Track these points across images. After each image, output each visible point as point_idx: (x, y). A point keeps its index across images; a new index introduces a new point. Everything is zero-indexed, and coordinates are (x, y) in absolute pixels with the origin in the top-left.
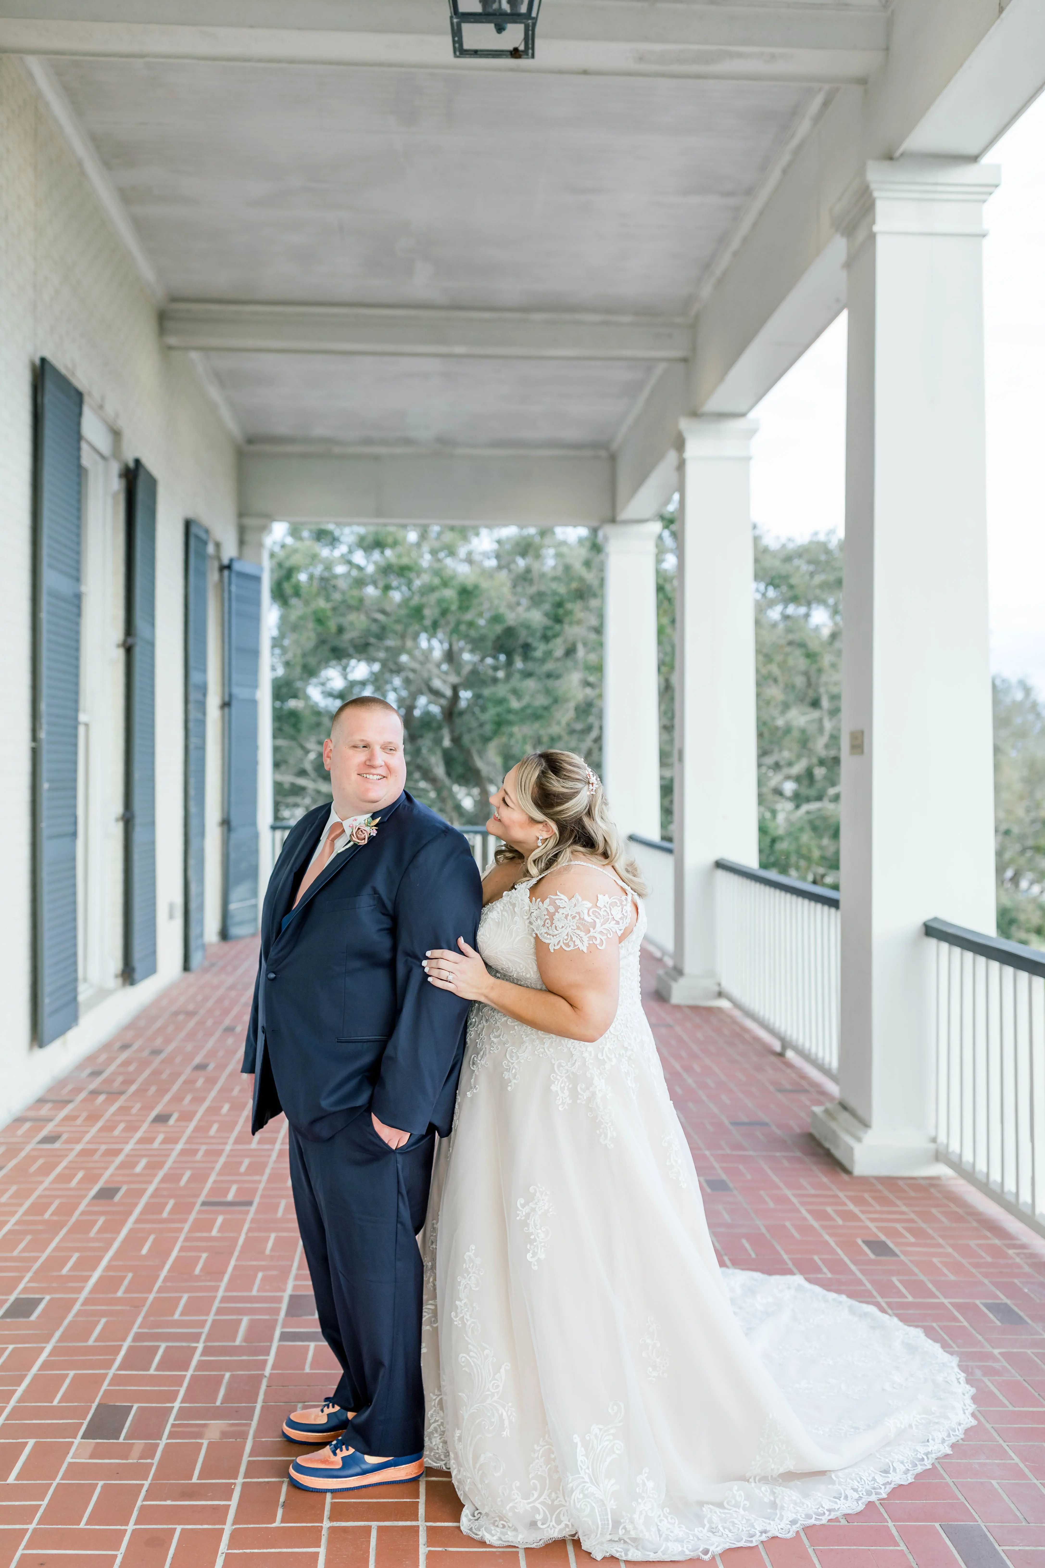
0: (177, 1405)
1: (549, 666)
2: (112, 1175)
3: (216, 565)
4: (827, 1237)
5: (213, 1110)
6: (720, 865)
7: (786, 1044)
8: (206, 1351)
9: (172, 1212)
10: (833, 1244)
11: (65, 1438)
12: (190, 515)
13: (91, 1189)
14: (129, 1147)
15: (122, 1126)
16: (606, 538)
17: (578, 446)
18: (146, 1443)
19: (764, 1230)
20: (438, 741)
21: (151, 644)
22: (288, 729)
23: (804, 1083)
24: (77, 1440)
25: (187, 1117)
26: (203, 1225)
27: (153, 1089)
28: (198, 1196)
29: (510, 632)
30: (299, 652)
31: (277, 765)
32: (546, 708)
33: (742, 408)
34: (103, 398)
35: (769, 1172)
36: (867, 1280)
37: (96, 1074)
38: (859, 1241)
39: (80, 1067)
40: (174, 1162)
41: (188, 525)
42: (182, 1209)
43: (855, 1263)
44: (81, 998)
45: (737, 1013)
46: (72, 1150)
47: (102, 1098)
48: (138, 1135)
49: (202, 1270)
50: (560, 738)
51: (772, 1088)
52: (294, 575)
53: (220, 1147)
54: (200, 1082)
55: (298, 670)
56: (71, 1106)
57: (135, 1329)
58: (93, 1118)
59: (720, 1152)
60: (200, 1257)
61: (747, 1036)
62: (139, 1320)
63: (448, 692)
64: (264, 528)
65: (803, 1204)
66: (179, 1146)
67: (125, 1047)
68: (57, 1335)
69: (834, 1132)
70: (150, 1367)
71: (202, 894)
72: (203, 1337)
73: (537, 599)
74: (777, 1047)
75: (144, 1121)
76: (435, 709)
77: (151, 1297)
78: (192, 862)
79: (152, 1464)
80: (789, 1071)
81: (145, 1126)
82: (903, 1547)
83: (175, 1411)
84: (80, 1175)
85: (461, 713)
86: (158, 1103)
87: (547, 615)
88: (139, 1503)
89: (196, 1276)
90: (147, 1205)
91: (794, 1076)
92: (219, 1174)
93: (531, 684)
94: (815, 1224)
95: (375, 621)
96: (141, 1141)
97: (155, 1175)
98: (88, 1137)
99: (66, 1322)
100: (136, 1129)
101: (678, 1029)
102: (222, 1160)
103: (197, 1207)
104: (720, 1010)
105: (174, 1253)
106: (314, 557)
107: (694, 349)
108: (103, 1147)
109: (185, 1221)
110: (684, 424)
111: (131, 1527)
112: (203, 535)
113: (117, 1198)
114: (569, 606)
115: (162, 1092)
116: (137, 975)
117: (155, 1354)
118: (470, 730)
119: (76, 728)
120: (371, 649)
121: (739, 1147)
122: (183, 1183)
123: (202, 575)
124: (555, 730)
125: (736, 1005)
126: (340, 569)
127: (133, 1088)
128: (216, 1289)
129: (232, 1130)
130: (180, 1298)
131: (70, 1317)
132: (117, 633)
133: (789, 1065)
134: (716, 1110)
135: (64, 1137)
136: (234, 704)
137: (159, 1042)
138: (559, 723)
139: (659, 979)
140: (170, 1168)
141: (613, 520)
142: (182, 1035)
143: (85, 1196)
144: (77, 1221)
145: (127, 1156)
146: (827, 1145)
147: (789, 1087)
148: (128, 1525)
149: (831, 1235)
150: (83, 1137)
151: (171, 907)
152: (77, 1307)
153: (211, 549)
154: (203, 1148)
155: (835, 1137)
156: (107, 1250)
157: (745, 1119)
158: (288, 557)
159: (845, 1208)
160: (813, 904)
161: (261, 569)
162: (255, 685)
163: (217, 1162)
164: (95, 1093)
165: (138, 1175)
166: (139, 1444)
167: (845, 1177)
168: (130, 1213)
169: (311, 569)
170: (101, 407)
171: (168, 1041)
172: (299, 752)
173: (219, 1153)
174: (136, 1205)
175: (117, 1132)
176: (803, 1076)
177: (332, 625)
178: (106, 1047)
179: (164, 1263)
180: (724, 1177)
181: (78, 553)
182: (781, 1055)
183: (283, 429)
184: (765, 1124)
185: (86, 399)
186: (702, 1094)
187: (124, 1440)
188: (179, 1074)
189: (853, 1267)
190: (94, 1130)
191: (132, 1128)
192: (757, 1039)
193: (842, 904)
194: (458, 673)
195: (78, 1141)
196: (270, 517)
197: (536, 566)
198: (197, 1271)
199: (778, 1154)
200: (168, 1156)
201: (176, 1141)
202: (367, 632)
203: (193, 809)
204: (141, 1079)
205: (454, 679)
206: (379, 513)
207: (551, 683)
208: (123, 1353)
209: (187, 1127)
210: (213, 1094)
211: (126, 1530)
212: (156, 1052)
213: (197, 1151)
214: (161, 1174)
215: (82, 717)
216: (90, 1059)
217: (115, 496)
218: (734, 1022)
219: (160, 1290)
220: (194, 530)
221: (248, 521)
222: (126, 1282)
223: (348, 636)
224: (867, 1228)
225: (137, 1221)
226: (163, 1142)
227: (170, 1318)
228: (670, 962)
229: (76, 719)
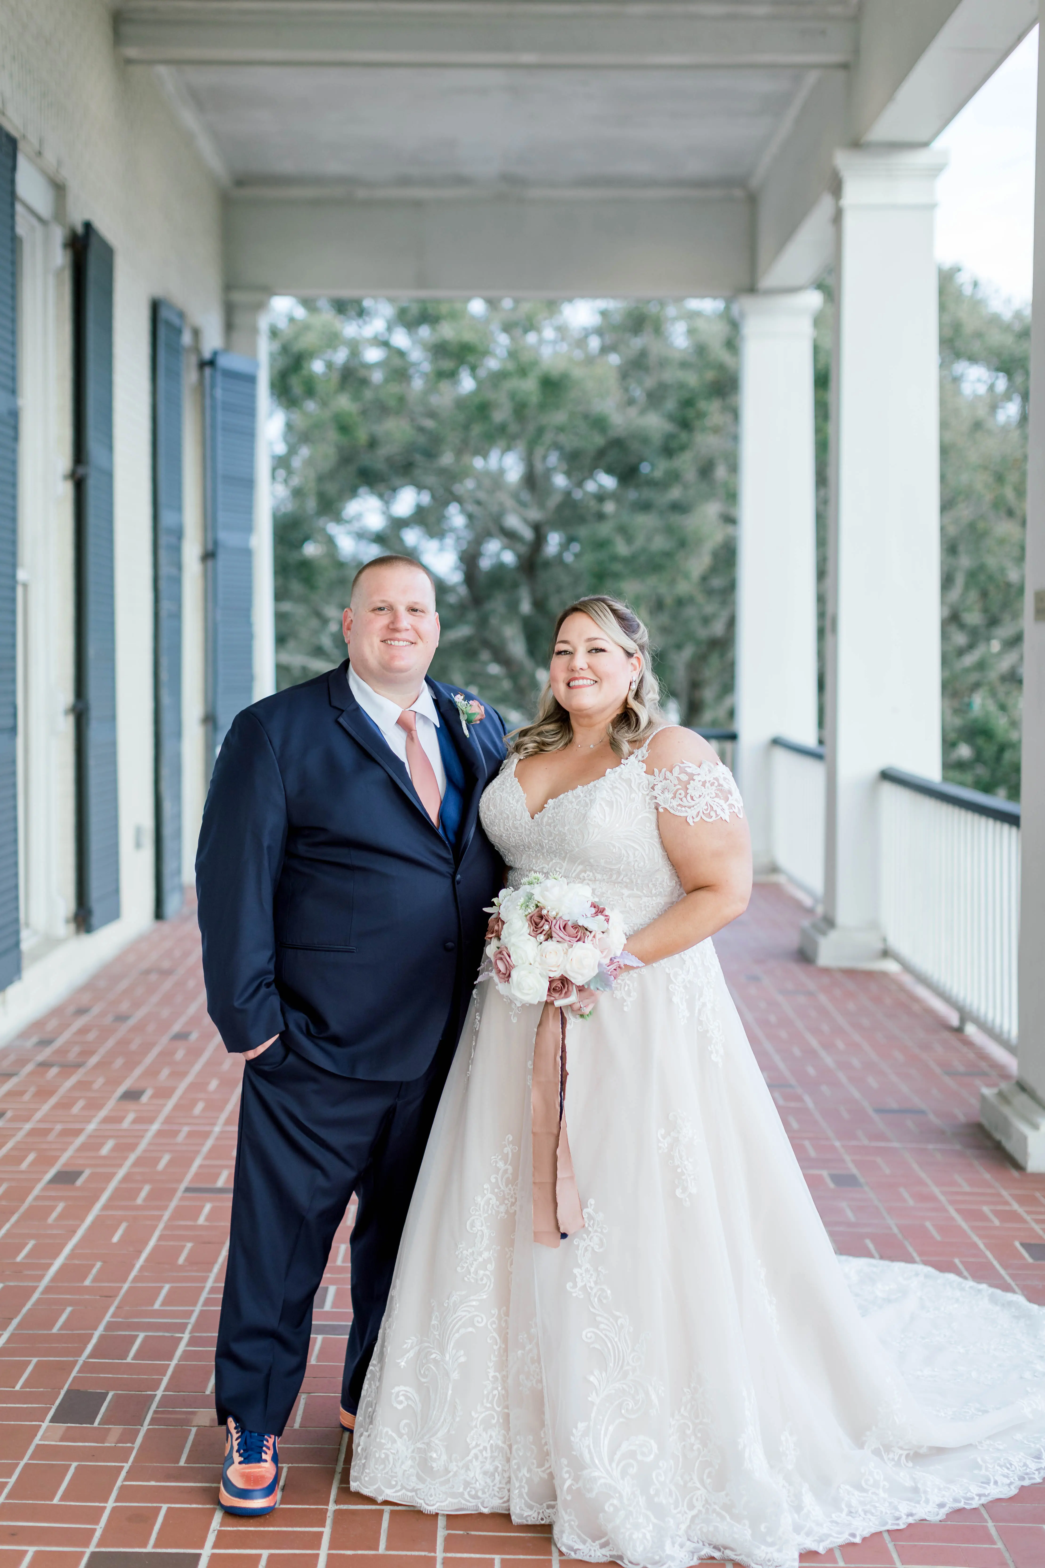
0: (159, 1393)
1: (675, 493)
2: (72, 1157)
3: (193, 360)
4: (976, 1239)
5: (198, 1086)
6: (887, 776)
7: (965, 1015)
8: (192, 1342)
9: (147, 1199)
10: (982, 1246)
11: (32, 1422)
12: (159, 292)
13: (46, 1172)
14: (91, 1127)
15: (81, 1103)
16: (742, 315)
17: (702, 184)
18: (125, 1428)
19: (895, 1230)
20: (513, 606)
21: (108, 475)
22: (296, 587)
23: (983, 1065)
24: (45, 1424)
25: (164, 1093)
26: (187, 1212)
27: (119, 1062)
28: (180, 1181)
29: (618, 444)
30: (312, 475)
31: (281, 640)
32: (668, 555)
33: (922, 137)
34: (41, 142)
35: (915, 1166)
36: (1017, 1285)
37: (44, 1043)
38: (1017, 1244)
39: (24, 1034)
40: (150, 1144)
41: (155, 307)
42: (161, 1195)
43: (1005, 1267)
44: (25, 946)
45: (908, 980)
46: (20, 1129)
47: (54, 1071)
48: (103, 1113)
49: (187, 1259)
50: (691, 600)
51: (938, 1070)
52: (305, 365)
53: (207, 1128)
54: (180, 1055)
55: (311, 504)
56: (14, 1081)
57: (107, 1318)
58: (44, 1093)
59: (854, 1143)
60: (184, 1247)
61: (916, 1008)
62: (112, 1310)
63: (528, 534)
64: (260, 306)
65: (952, 1202)
66: (155, 1127)
67: (81, 1011)
68: (15, 1322)
69: (1006, 1120)
70: (127, 1356)
71: (178, 816)
72: (189, 1327)
73: (655, 398)
74: (954, 1020)
75: (109, 1098)
76: (509, 558)
77: (126, 1286)
78: (165, 772)
79: (133, 1448)
80: (965, 1049)
81: (111, 1103)
82: (1000, 1545)
83: (157, 1399)
84: (31, 1157)
85: (547, 564)
86: (125, 1077)
87: (671, 418)
88: (119, 1483)
89: (181, 1266)
90: (117, 1190)
91: (971, 1056)
92: (206, 1158)
93: (644, 521)
94: (964, 1225)
95: (421, 430)
96: (106, 1120)
97: (126, 1158)
98: (38, 1115)
99: (24, 1310)
100: (100, 1107)
101: (823, 998)
102: (209, 1143)
103: (179, 1194)
104: (884, 974)
105: (152, 1243)
106: (333, 339)
107: (856, 51)
108: (59, 1127)
109: (165, 1208)
110: (842, 159)
111: (110, 1504)
112: (176, 320)
113: (79, 1182)
114: (702, 405)
115: (130, 1066)
116: (95, 920)
117: (133, 1343)
118: (559, 590)
119: (13, 589)
120: (417, 472)
121: (881, 1137)
122: (161, 1166)
123: (175, 376)
124: (683, 588)
125: (907, 968)
126: (373, 355)
127: (93, 1060)
128: (205, 1279)
129: (221, 1109)
130: (161, 1288)
131: (29, 1305)
132: (63, 460)
133: (968, 1043)
134: (857, 1094)
135: (9, 1114)
136: (222, 557)
137: (124, 1006)
138: (687, 576)
139: (804, 932)
140: (145, 1151)
141: (752, 289)
142: (155, 999)
143: (39, 1180)
144: (31, 1207)
145: (90, 1136)
146: (998, 1136)
147: (961, 1069)
148: (107, 1503)
149: (980, 1237)
150: (33, 1115)
151: (138, 831)
152: (36, 1296)
153: (187, 339)
154: (186, 1129)
155: (1006, 1124)
156: (70, 1238)
157: (894, 1105)
158: (297, 336)
159: (1007, 1208)
160: (998, 824)
161: (256, 365)
162: (248, 527)
163: (203, 1145)
164: (45, 1065)
165: (105, 1157)
166: (117, 1430)
167: (1015, 1174)
168: (97, 1198)
169: (329, 355)
170: (39, 154)
171: (137, 1005)
172: (314, 623)
173: (206, 1135)
174: (103, 1190)
175: (76, 1110)
176: (982, 1055)
177: (362, 436)
178: (57, 1012)
179: (140, 1252)
180: (855, 1171)
181: (14, 356)
182: (959, 1030)
183: (287, 166)
184: (922, 1112)
185: (21, 145)
186: (842, 1077)
187: (98, 1425)
188: (153, 1045)
189: (1002, 1272)
190: (46, 1107)
191: (94, 1105)
192: (930, 1012)
193: (1023, 822)
194: (541, 505)
195: (27, 1119)
196: (269, 291)
197: (656, 349)
198: (181, 1261)
199: (931, 1146)
200: (142, 1137)
201: (151, 1121)
202: (411, 448)
203: (166, 700)
204: (102, 1051)
205: (535, 514)
206: (421, 282)
207: (676, 519)
208: (94, 1341)
209: (165, 1105)
210: (197, 1067)
211: (105, 1507)
212: (121, 1018)
213: (178, 1132)
214: (132, 1157)
215: (22, 575)
216: (37, 1025)
217: (58, 274)
218: (902, 988)
219: (135, 1280)
220: (164, 313)
221: (238, 297)
222: (94, 1271)
223: (383, 451)
224: (1032, 1229)
225: (105, 1207)
226: (135, 1121)
227: (150, 1308)
228: (820, 910)
229: (14, 576)
